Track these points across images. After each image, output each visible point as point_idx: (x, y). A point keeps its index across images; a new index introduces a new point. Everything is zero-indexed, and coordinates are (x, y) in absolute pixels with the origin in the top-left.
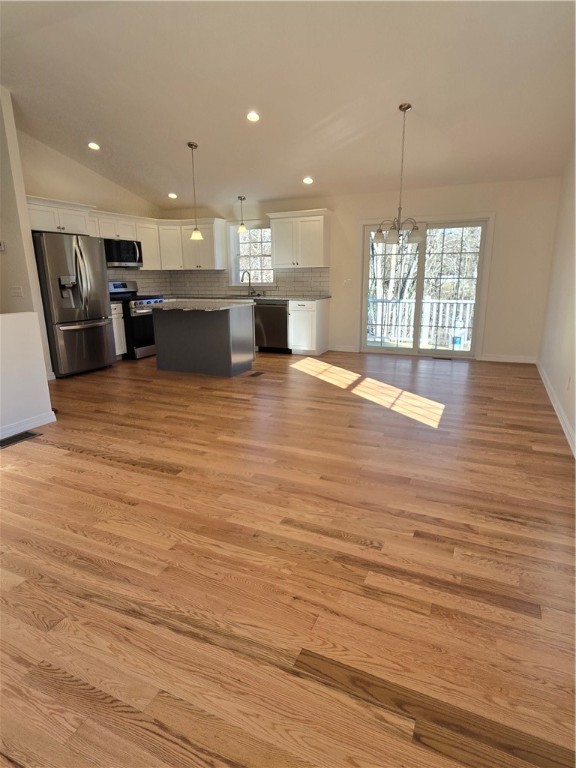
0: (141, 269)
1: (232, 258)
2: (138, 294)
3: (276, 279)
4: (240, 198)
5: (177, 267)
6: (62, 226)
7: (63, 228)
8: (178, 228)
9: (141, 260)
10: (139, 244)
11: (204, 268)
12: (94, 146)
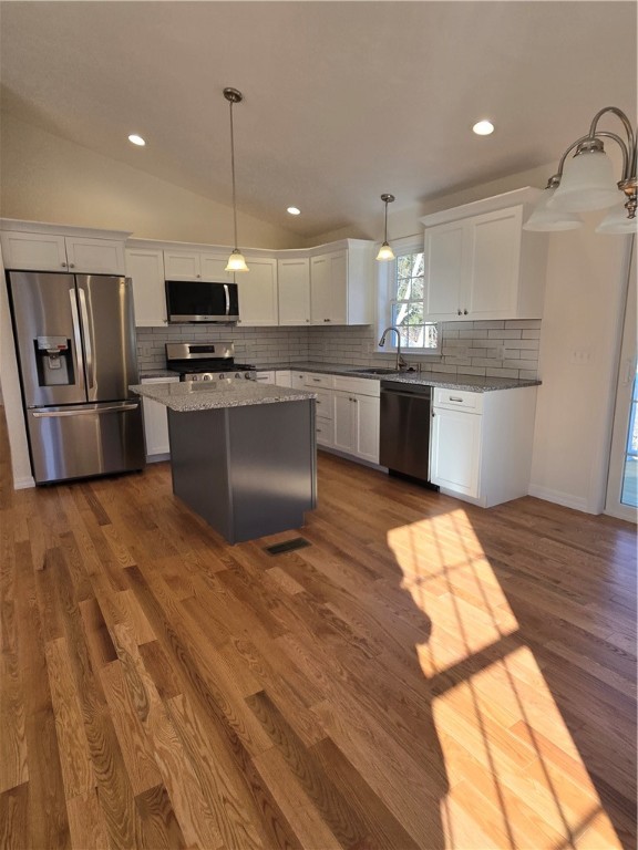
0: (239, 325)
1: (382, 305)
2: (236, 362)
3: (442, 342)
4: (385, 198)
5: (302, 322)
6: (70, 262)
7: (72, 266)
8: (306, 261)
9: (235, 310)
10: (233, 288)
11: (335, 322)
12: (136, 140)
